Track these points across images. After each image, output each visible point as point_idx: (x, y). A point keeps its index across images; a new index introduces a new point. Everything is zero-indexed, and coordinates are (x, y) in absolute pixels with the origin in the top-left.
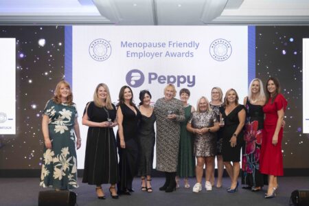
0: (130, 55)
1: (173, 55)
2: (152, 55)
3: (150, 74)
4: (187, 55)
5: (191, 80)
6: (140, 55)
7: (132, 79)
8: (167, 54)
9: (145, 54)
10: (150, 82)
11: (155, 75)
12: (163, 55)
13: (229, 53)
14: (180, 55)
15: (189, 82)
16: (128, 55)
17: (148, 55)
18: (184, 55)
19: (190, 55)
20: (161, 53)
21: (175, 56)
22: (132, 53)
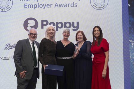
0: (27, 7)
3: (43, 21)
4: (72, 5)
5: (76, 25)
6: (35, 7)
7: (29, 25)
8: (56, 5)
9: (38, 6)
10: (42, 28)
11: (47, 21)
12: (53, 6)
13: (106, 3)
14: (66, 5)
15: (74, 27)
16: (26, 7)
17: (41, 6)
18: (70, 5)
19: (74, 6)
20: (51, 5)
21: (62, 7)
22: (28, 5)
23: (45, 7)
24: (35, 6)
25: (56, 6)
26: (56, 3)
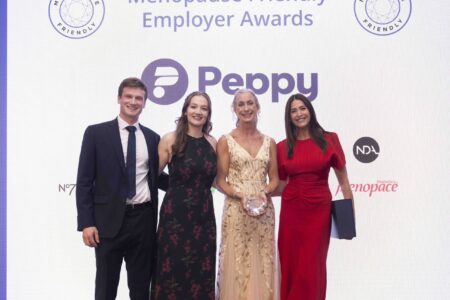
0: (152, 23)
1: (262, 20)
2: (207, 22)
4: (297, 20)
6: (176, 23)
8: (246, 19)
9: (188, 20)
12: (236, 21)
14: (279, 21)
16: (148, 23)
17: (197, 21)
18: (289, 20)
19: (304, 21)
20: (229, 18)
21: (266, 24)
22: (156, 19)
23: (209, 25)
24: (179, 21)
25: (243, 21)
26: (247, 13)
